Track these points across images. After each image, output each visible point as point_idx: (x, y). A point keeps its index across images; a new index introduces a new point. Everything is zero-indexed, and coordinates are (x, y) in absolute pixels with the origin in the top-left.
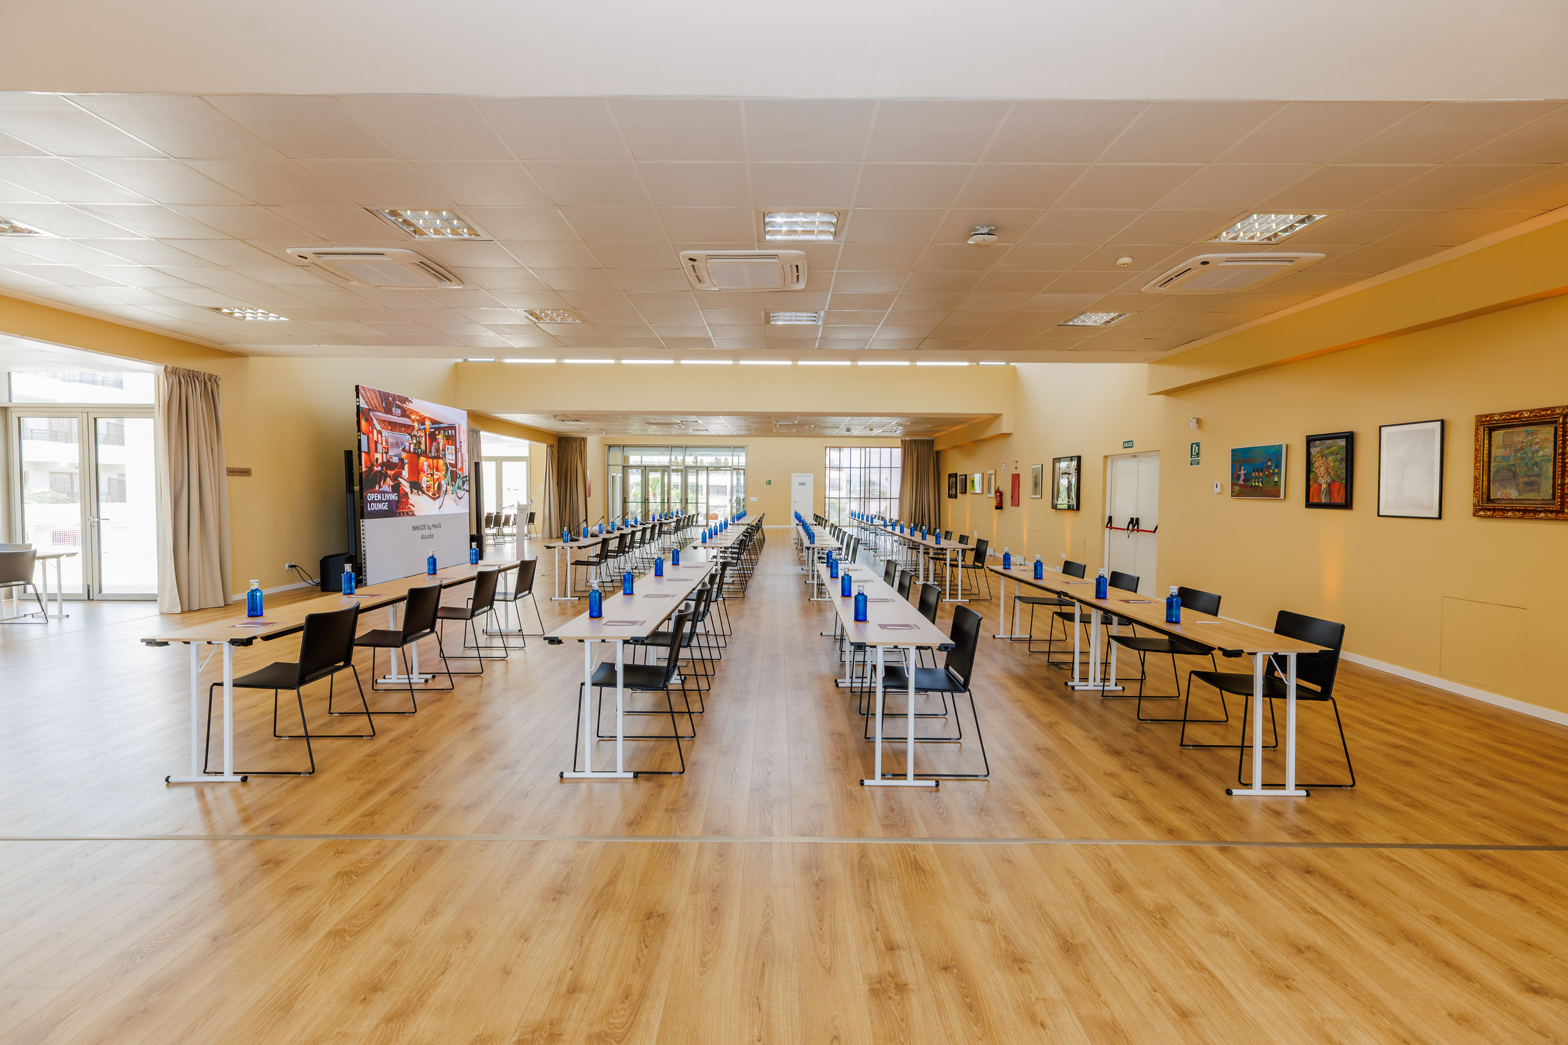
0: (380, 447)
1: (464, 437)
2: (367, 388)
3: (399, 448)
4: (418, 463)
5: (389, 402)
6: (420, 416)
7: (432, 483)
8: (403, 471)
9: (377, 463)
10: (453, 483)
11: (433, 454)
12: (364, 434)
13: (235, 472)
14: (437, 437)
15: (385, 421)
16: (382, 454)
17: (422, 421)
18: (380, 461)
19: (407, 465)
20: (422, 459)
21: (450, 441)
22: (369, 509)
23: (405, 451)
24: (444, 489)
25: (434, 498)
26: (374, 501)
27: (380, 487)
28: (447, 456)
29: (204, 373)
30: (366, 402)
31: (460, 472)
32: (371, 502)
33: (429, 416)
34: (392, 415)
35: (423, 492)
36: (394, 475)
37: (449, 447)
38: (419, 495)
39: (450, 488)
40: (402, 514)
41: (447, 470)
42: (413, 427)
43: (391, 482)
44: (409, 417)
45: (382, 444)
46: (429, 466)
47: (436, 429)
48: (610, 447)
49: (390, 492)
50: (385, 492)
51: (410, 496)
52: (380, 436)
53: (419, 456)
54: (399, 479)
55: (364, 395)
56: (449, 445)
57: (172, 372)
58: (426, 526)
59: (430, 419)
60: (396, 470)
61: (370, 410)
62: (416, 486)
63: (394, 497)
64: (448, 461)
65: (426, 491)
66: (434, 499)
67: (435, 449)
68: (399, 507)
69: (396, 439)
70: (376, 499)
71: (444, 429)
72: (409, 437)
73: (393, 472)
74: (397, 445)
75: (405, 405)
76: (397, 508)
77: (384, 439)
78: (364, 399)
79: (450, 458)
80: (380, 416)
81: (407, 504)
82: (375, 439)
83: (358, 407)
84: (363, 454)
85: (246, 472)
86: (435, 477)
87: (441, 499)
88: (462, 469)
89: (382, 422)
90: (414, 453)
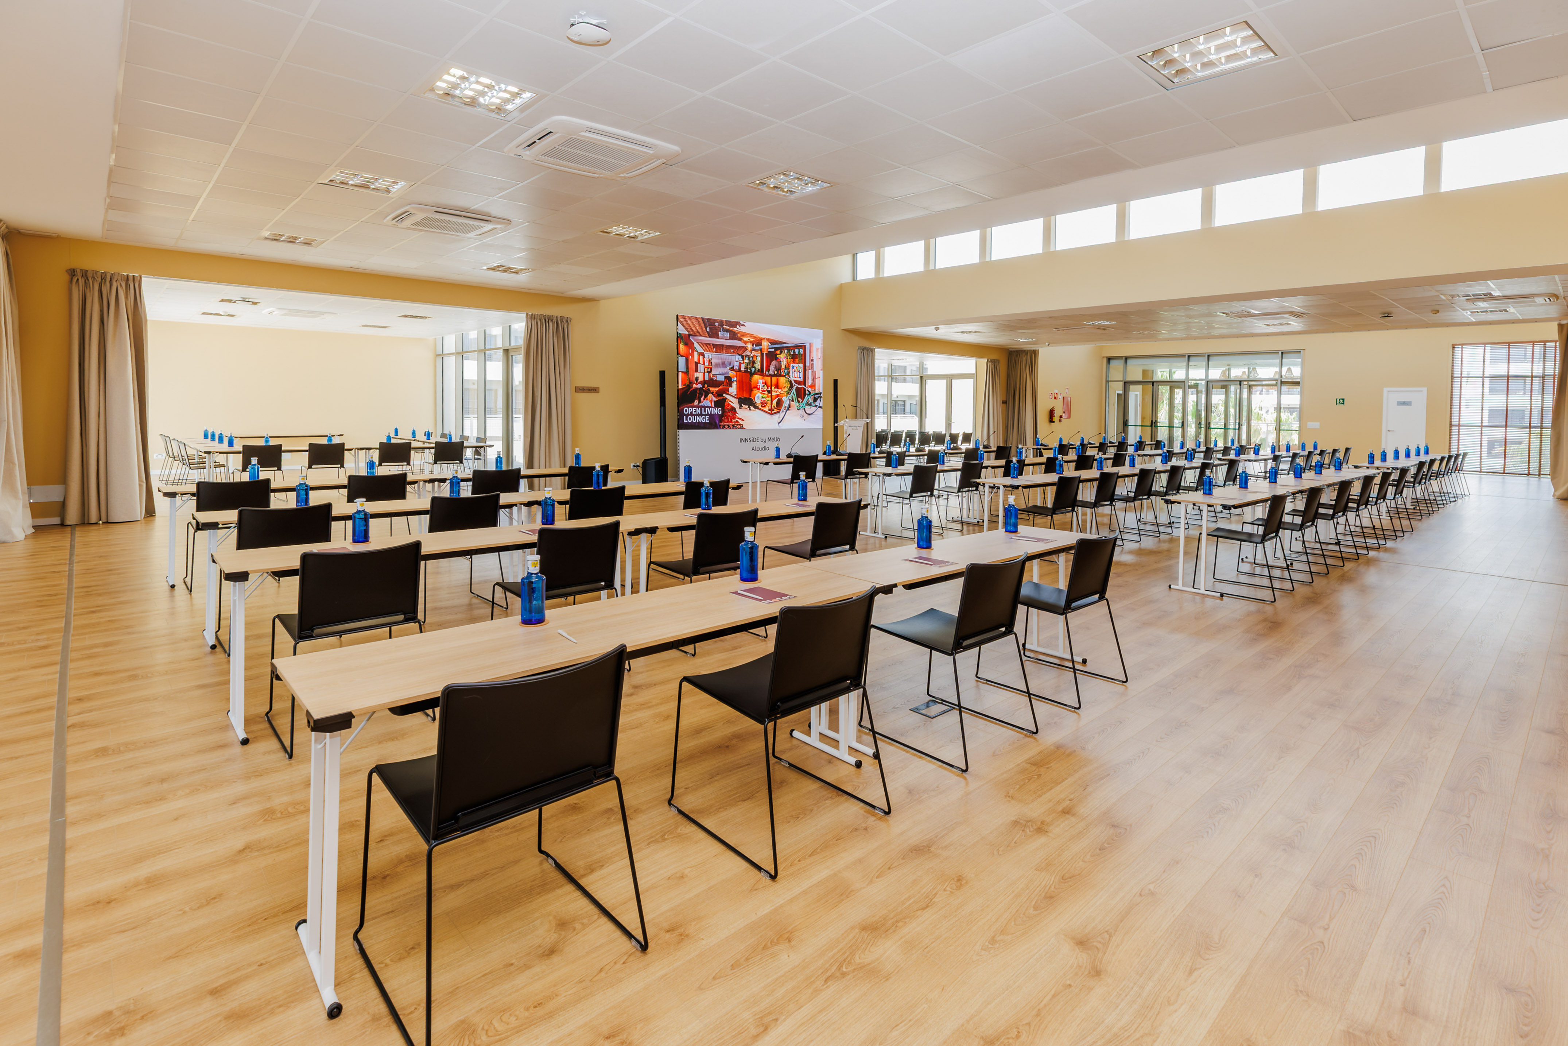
0: (701, 367)
1: (817, 355)
2: (688, 317)
3: (726, 367)
4: (751, 381)
5: (712, 327)
6: (755, 337)
7: (770, 399)
8: (730, 388)
9: (697, 381)
10: (799, 399)
11: (771, 372)
12: (681, 356)
13: (584, 390)
14: (778, 356)
15: (709, 344)
16: (704, 373)
17: (758, 342)
18: (701, 379)
19: (735, 383)
20: (756, 377)
21: (797, 360)
22: (685, 421)
23: (734, 370)
24: (786, 404)
25: (771, 412)
26: (691, 414)
27: (700, 402)
28: (791, 374)
29: (557, 317)
30: (686, 329)
31: (810, 389)
32: (687, 415)
33: (767, 337)
34: (718, 338)
35: (756, 407)
36: (717, 392)
37: (794, 365)
38: (750, 410)
39: (795, 404)
40: (726, 427)
41: (791, 386)
42: (746, 349)
43: (714, 398)
44: (740, 340)
45: (704, 364)
46: (765, 383)
47: (776, 349)
48: (1109, 359)
49: (712, 407)
50: (705, 407)
51: (738, 410)
52: (701, 358)
53: (752, 374)
54: (724, 395)
55: (685, 323)
56: (794, 362)
57: (531, 317)
58: (759, 439)
59: (768, 340)
60: (721, 387)
61: (690, 335)
62: (747, 401)
63: (717, 411)
64: (792, 379)
65: (760, 407)
66: (771, 414)
67: (775, 367)
68: (724, 420)
69: (721, 359)
70: (694, 413)
71: (789, 349)
72: (740, 357)
73: (717, 389)
74: (724, 365)
75: (735, 329)
76: (721, 421)
77: (706, 360)
78: (684, 326)
79: (796, 374)
80: (703, 340)
81: (734, 418)
82: (696, 359)
83: (677, 332)
84: (680, 374)
85: (595, 390)
86: (774, 394)
87: (782, 414)
88: (813, 386)
89: (702, 344)
90: (746, 372)
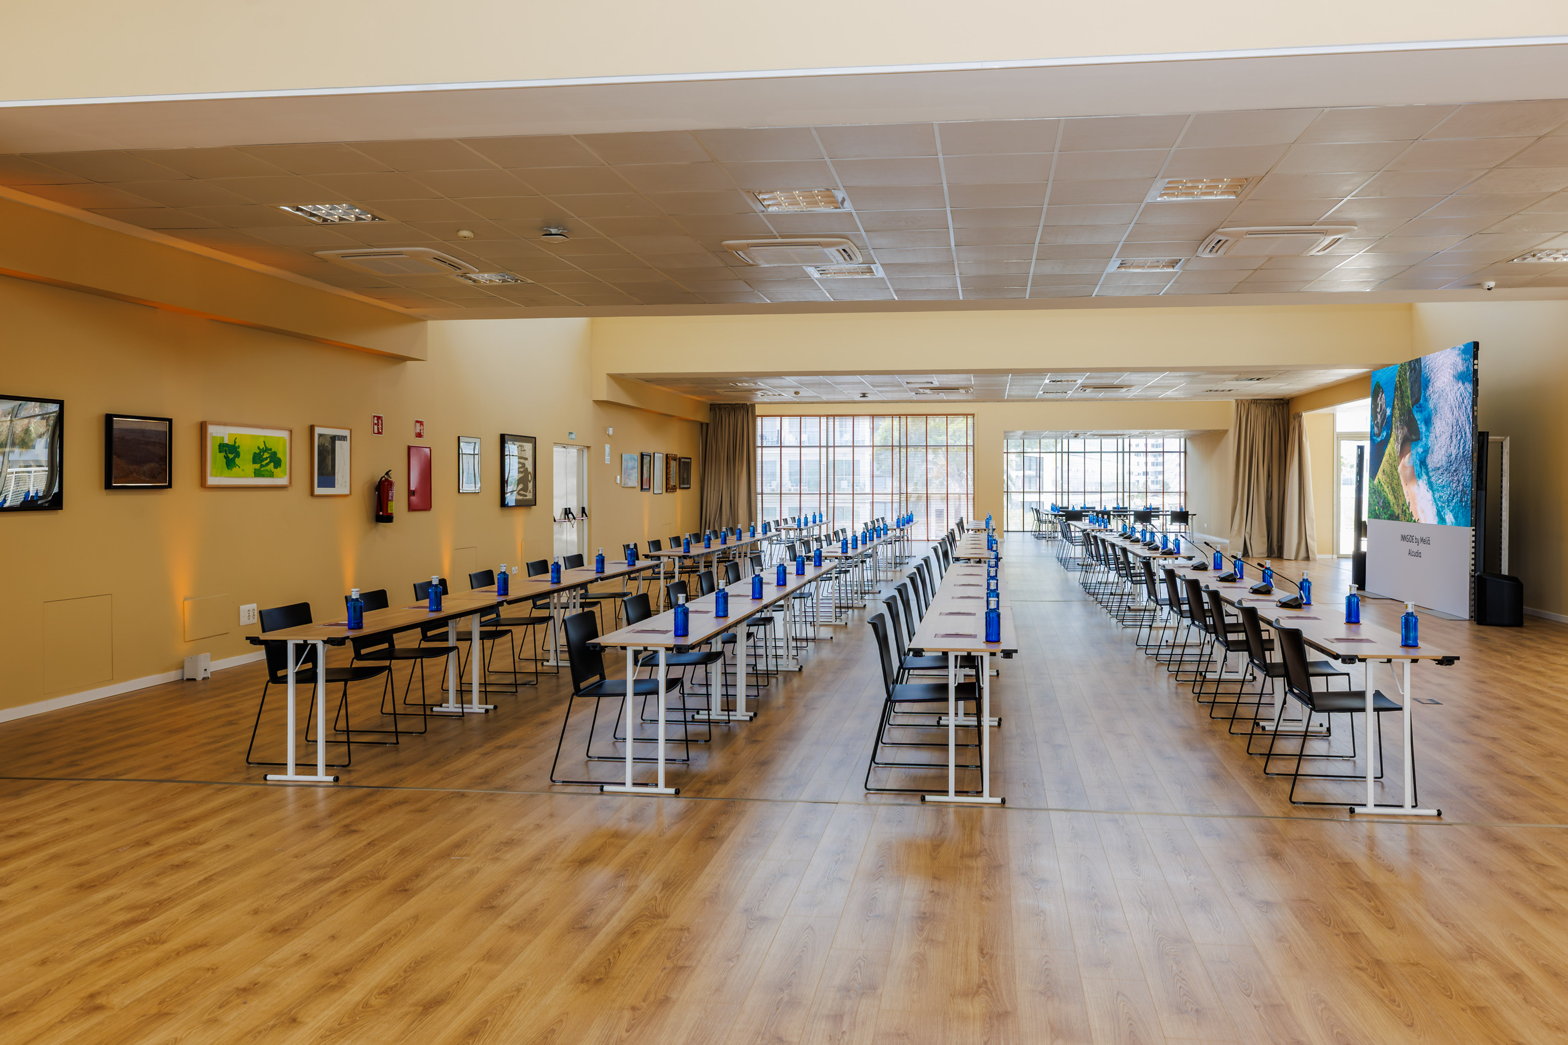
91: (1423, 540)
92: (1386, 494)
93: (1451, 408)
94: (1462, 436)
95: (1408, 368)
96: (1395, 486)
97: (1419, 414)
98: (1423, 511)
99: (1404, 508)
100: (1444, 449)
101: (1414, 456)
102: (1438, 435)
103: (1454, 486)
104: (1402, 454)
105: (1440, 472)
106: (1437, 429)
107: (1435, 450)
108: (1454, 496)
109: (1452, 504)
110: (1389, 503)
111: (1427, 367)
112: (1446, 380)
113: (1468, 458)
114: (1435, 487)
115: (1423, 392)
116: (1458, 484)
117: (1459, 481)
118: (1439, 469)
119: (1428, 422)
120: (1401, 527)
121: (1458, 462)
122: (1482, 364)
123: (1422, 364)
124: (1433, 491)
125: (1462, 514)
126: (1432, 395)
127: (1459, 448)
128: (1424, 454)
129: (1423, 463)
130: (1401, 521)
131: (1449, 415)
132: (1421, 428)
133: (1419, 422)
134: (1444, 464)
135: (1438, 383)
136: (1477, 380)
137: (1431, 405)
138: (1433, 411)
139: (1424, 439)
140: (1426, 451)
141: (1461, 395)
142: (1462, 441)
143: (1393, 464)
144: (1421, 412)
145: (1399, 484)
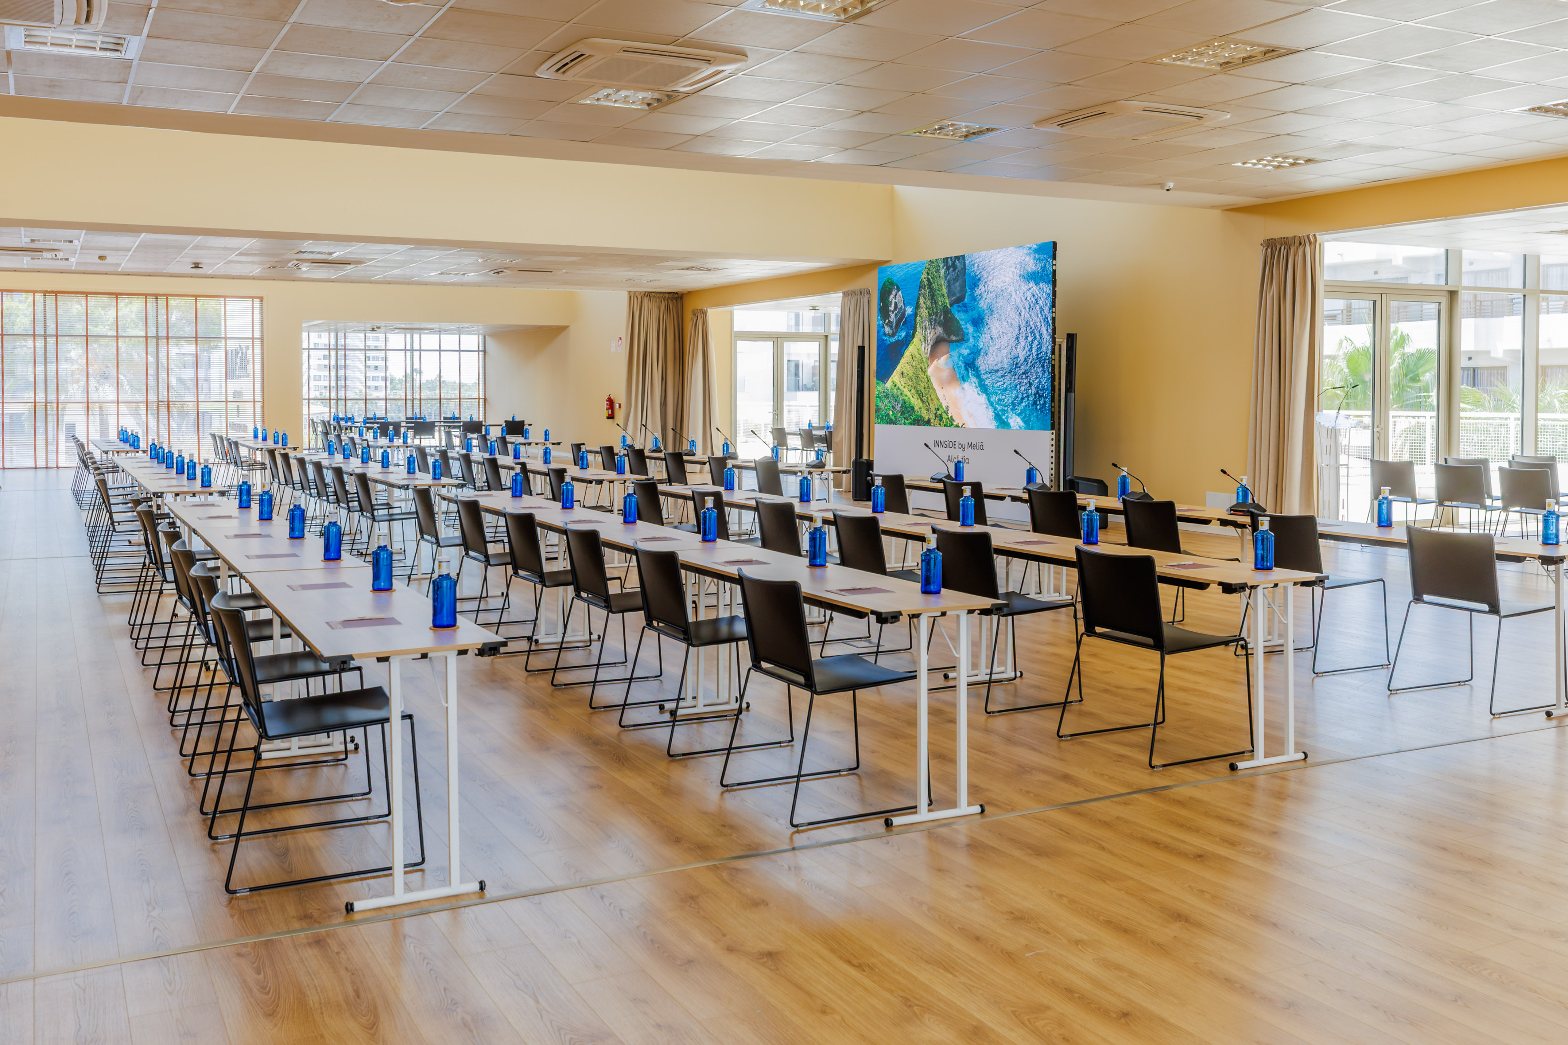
91: (970, 445)
92: (906, 398)
93: (1017, 308)
94: (1035, 338)
95: (941, 265)
96: (923, 390)
97: (962, 314)
98: (971, 415)
99: (939, 412)
100: (1004, 352)
101: (956, 358)
102: (995, 336)
103: (1023, 388)
104: (934, 354)
105: (999, 374)
106: (993, 330)
107: (991, 351)
108: (1023, 399)
109: (1020, 409)
110: (913, 408)
111: (976, 265)
112: (1007, 279)
113: (1045, 360)
114: (991, 390)
115: (968, 291)
116: (1030, 386)
117: (1031, 384)
118: (997, 371)
119: (978, 322)
120: (935, 433)
121: (1029, 364)
122: (1062, 264)
123: (967, 262)
124: (987, 394)
125: (1037, 417)
126: (984, 295)
127: (1031, 350)
128: (971, 356)
129: (970, 365)
130: (934, 425)
131: (1013, 315)
132: (967, 328)
133: (962, 323)
134: (1005, 365)
135: (995, 283)
136: (1055, 280)
137: (983, 304)
138: (986, 312)
139: (971, 340)
140: (976, 352)
141: (1034, 296)
142: (1036, 343)
143: (919, 367)
144: (966, 311)
145: (929, 387)
